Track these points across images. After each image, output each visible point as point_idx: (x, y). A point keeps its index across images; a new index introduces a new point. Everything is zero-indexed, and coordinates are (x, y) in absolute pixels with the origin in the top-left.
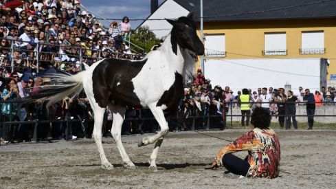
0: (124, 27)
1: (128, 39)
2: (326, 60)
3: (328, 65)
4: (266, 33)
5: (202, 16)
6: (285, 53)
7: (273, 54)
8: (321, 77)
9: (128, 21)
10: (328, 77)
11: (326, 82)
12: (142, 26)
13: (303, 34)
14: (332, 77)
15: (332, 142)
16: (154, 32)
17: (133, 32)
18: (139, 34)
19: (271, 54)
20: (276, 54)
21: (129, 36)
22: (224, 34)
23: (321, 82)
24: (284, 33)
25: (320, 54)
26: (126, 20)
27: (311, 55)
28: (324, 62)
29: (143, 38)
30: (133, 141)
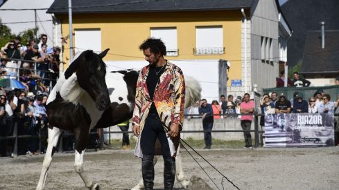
2: (225, 62)
3: (228, 68)
4: (152, 28)
5: (70, 5)
6: (176, 54)
8: (220, 83)
10: (229, 83)
11: (225, 89)
13: (197, 30)
14: (234, 83)
15: (232, 164)
22: (99, 29)
23: (220, 89)
24: (175, 28)
25: (218, 54)
27: (207, 55)
28: (223, 65)
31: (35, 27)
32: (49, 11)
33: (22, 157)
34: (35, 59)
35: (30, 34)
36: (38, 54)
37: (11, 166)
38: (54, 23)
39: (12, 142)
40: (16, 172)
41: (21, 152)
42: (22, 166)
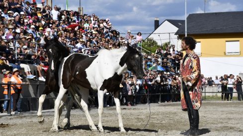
0: (139, 38)
1: (140, 46)
4: (227, 41)
5: (186, 31)
6: (239, 54)
7: (231, 54)
9: (141, 34)
12: (149, 37)
16: (157, 41)
17: (144, 41)
18: (147, 42)
19: (230, 54)
20: (233, 54)
21: (141, 44)
22: (200, 42)
24: (239, 41)
26: (139, 34)
29: (150, 45)
30: (143, 108)
31: (169, 41)
32: (176, 34)
33: (163, 103)
34: (169, 56)
35: (166, 45)
36: (170, 54)
37: (158, 107)
38: (178, 39)
39: (158, 96)
40: (160, 111)
41: (163, 101)
42: (163, 108)
